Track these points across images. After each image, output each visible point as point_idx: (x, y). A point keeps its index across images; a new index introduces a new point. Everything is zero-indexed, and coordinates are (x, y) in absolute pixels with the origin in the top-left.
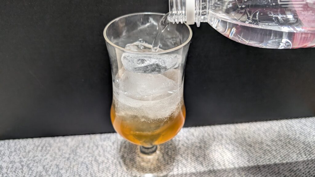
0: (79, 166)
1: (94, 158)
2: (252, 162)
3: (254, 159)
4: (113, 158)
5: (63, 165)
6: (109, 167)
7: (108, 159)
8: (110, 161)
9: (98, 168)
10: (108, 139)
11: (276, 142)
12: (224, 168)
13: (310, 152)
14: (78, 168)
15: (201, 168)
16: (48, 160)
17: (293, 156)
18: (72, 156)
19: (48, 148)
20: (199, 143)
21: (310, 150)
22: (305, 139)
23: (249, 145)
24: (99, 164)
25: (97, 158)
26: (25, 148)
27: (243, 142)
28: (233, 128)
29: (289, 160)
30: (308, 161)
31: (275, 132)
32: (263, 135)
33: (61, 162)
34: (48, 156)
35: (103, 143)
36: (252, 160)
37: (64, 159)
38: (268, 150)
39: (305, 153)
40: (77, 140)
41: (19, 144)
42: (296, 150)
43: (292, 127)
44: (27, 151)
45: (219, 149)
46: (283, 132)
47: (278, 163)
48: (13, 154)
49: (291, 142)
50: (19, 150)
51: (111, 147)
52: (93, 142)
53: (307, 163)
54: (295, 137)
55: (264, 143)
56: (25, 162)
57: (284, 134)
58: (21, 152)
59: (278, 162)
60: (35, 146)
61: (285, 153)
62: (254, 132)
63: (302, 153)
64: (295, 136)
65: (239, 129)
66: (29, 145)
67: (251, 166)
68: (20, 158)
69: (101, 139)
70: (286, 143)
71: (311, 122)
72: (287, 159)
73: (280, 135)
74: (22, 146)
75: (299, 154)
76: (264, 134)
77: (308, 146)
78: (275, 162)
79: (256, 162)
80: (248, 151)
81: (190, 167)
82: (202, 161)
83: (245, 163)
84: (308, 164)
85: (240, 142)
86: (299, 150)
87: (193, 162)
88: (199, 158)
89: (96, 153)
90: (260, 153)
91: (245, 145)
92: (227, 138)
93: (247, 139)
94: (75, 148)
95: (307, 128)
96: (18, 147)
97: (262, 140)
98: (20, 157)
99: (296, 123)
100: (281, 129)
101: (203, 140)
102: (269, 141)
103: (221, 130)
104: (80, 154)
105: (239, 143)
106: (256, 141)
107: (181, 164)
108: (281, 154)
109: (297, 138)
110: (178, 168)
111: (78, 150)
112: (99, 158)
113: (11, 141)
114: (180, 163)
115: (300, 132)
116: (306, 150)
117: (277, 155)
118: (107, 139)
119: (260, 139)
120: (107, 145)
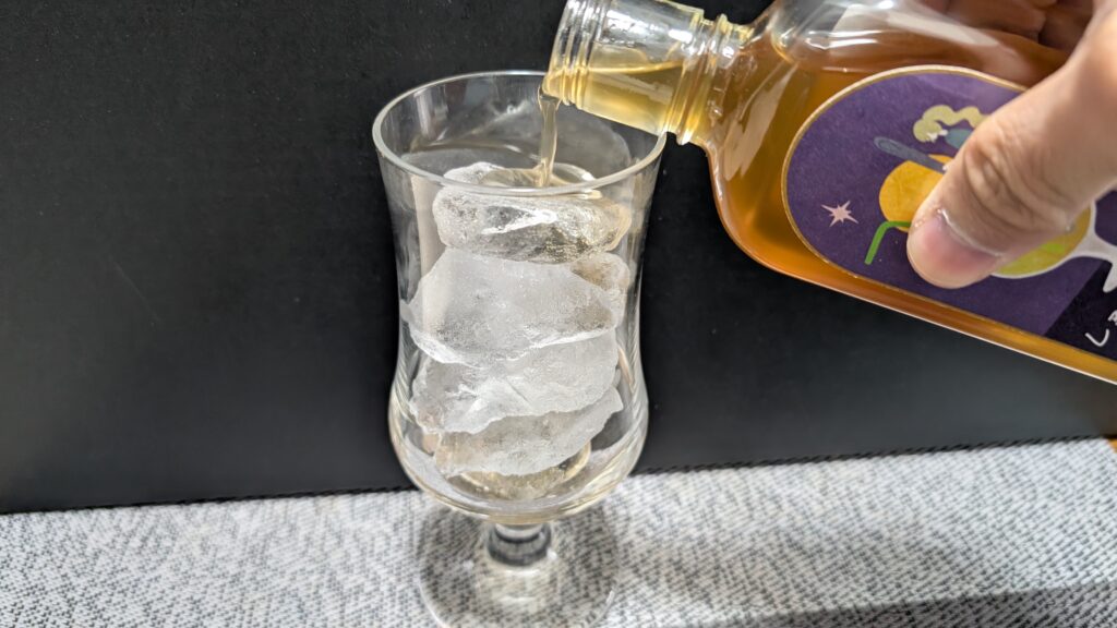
0: (273, 607)
1: (327, 578)
2: (884, 592)
3: (891, 582)
4: (393, 579)
5: (216, 601)
6: (377, 609)
7: (375, 580)
8: (384, 588)
9: (342, 612)
10: (379, 511)
11: (966, 525)
12: (785, 612)
13: (1086, 559)
14: (267, 614)
15: (703, 615)
16: (163, 585)
17: (1028, 573)
18: (249, 569)
19: (166, 543)
20: (697, 526)
21: (1087, 552)
22: (1068, 514)
23: (873, 535)
24: (345, 598)
25: (338, 578)
26: (81, 543)
27: (853, 524)
28: (817, 477)
29: (1013, 586)
30: (1079, 590)
31: (962, 488)
32: (922, 501)
33: (209, 591)
34: (164, 570)
35: (359, 525)
36: (885, 587)
37: (221, 582)
38: (938, 550)
39: (1070, 562)
40: (267, 517)
41: (63, 527)
42: (1037, 551)
43: (1020, 474)
44: (89, 551)
45: (768, 548)
46: (991, 490)
47: (975, 595)
48: (41, 561)
49: (1020, 526)
50: (60, 551)
51: (388, 538)
52: (326, 522)
53: (1077, 596)
54: (1032, 507)
55: (927, 527)
56: (80, 592)
57: (995, 495)
58: (66, 555)
59: (974, 592)
60: (118, 536)
61: (999, 561)
62: (891, 491)
63: (1059, 561)
64: (1033, 502)
65: (837, 478)
66: (95, 530)
67: (883, 605)
68: (65, 576)
69: (352, 511)
70: (1000, 529)
71: (1087, 457)
72: (1006, 582)
73: (980, 501)
74: (71, 534)
75: (1049, 564)
76: (924, 498)
77: (1078, 539)
78: (967, 593)
79: (900, 594)
80: (869, 553)
81: (665, 611)
82: (708, 590)
83: (858, 596)
84: (1082, 599)
85: (842, 524)
86: (1048, 552)
87: (676, 591)
88: (698, 577)
89: (336, 558)
90: (909, 564)
91: (859, 535)
92: (797, 510)
93: (865, 513)
94: (262, 544)
95: (1073, 476)
96: (57, 540)
97: (917, 519)
98: (62, 573)
99: (1037, 458)
100: (984, 478)
101: (712, 517)
102: (944, 520)
103: (773, 482)
104: (277, 562)
105: (837, 527)
106: (896, 521)
107: (636, 598)
108: (987, 565)
109: (1041, 512)
110: (622, 613)
111: (272, 550)
112: (345, 576)
113: (34, 517)
114: (629, 595)
115: (1049, 492)
116: (1073, 550)
117: (971, 569)
118: (375, 514)
119: (911, 514)
120: (374, 531)
